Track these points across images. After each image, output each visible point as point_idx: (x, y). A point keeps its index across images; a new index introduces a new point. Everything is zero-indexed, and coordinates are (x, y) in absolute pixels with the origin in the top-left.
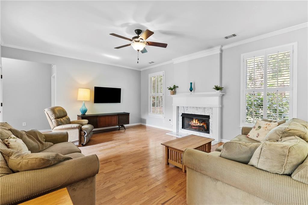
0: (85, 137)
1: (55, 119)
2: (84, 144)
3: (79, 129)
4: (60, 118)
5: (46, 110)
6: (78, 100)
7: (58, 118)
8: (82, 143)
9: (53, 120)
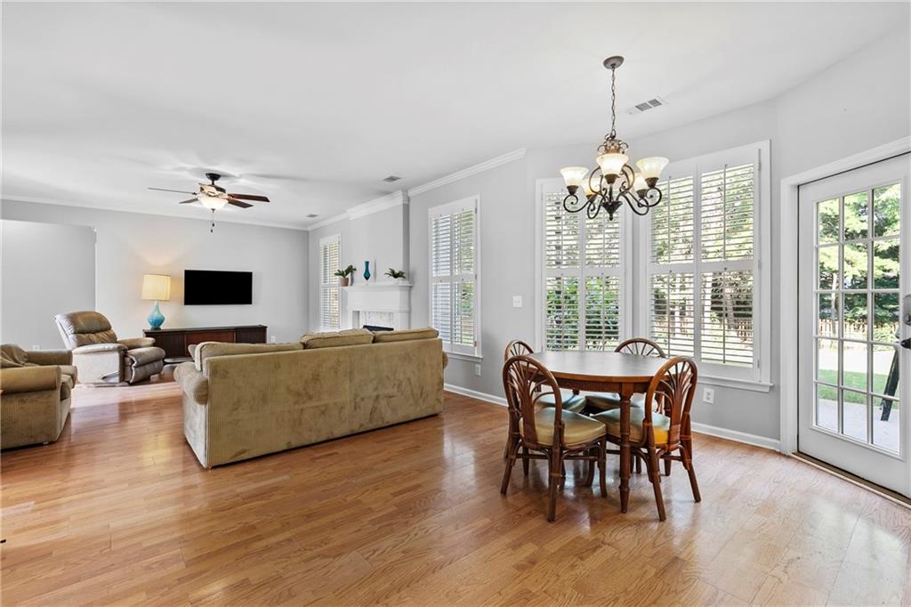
0: (133, 369)
1: (74, 333)
2: (131, 381)
3: (119, 352)
4: (88, 333)
5: (58, 317)
6: (143, 298)
7: (83, 333)
8: (127, 380)
9: (71, 336)
